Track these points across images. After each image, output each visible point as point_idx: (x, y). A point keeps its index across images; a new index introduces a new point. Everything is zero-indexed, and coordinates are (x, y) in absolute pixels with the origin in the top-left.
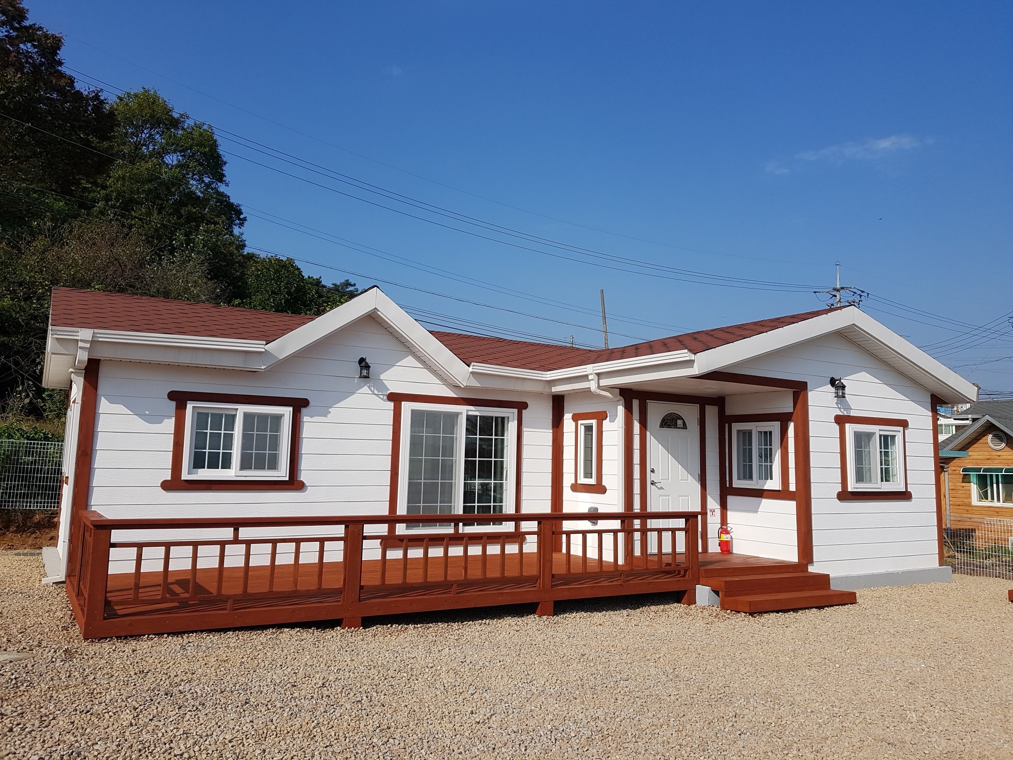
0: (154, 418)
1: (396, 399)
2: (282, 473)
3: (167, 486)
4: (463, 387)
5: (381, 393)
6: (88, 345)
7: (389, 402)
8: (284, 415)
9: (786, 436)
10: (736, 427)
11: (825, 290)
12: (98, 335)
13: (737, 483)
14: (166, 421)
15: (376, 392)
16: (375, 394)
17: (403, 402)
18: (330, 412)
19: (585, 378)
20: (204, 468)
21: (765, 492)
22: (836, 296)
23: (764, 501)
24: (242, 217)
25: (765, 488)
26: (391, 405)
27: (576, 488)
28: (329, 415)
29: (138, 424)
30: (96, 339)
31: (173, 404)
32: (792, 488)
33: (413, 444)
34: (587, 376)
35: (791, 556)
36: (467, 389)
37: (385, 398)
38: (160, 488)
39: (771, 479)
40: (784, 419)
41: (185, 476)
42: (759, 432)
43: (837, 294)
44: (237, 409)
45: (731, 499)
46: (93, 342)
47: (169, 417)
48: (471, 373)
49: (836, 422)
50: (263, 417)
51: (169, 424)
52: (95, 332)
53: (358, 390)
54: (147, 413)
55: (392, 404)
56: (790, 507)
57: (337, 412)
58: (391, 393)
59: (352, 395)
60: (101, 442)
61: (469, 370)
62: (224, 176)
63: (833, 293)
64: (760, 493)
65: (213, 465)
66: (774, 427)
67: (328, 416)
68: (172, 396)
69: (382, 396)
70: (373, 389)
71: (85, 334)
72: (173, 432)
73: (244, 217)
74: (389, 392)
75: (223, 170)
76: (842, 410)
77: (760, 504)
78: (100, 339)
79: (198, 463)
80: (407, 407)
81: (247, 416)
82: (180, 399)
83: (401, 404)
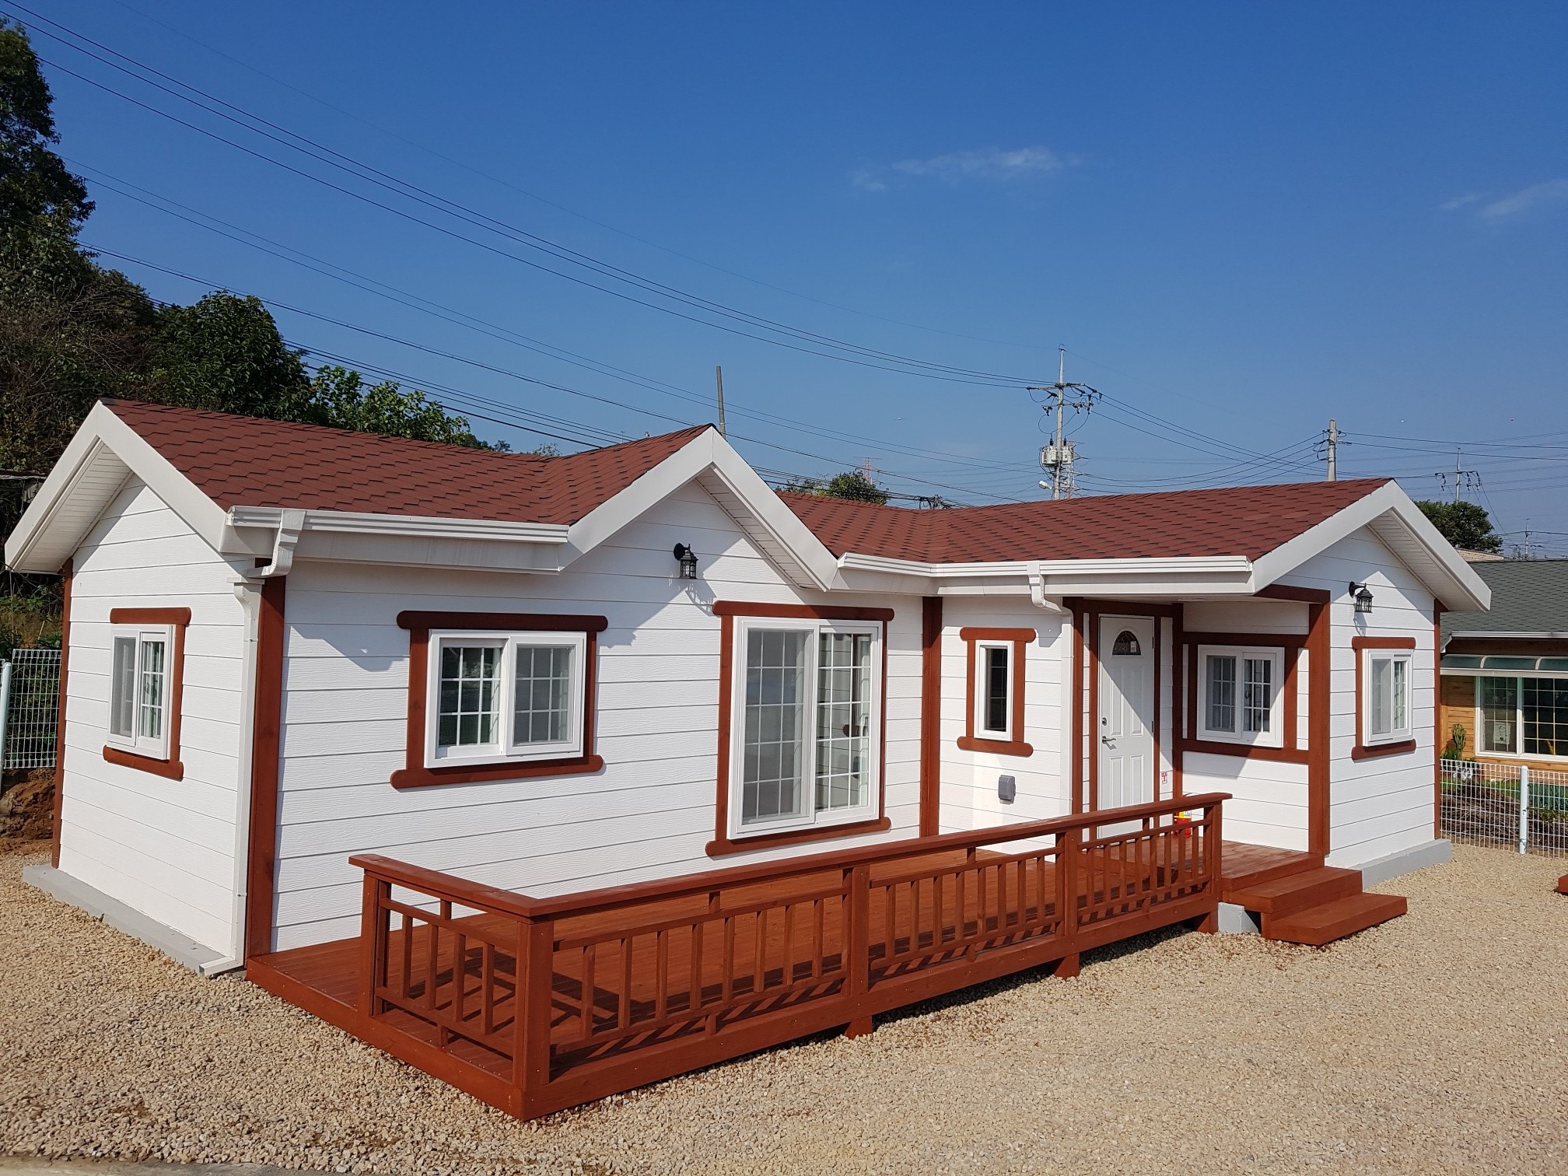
0: (375, 662)
1: (726, 610)
2: (572, 747)
3: (402, 781)
4: (825, 590)
5: (705, 603)
6: (294, 539)
7: (715, 617)
8: (574, 646)
9: (1293, 671)
10: (1205, 651)
11: (1042, 386)
12: (312, 521)
13: (1203, 734)
14: (395, 664)
15: (698, 601)
16: (696, 605)
17: (735, 618)
18: (634, 637)
19: (1023, 579)
20: (455, 744)
21: (1253, 750)
22: (1055, 395)
23: (1249, 761)
24: (85, 201)
25: (1254, 744)
26: (717, 621)
27: (968, 743)
28: (634, 642)
29: (351, 672)
30: (308, 528)
31: (406, 634)
32: (1303, 744)
33: (752, 685)
34: (1027, 577)
35: (1300, 843)
36: (832, 593)
37: (710, 610)
38: (390, 785)
39: (1267, 729)
40: (1291, 645)
41: (430, 761)
42: (1245, 660)
43: (1060, 393)
44: (506, 640)
45: (1188, 757)
46: (305, 534)
47: (400, 658)
48: (840, 569)
49: (1353, 648)
50: (542, 652)
51: (401, 670)
52: (308, 514)
53: (671, 599)
54: (365, 651)
55: (719, 620)
56: (1300, 773)
57: (646, 636)
58: (719, 603)
59: (664, 607)
60: (294, 709)
61: (837, 565)
62: (51, 123)
63: (1052, 391)
64: (1245, 751)
65: (468, 738)
66: (1276, 655)
67: (632, 643)
68: (406, 620)
69: (705, 608)
70: (693, 597)
71: (290, 519)
72: (407, 685)
73: (90, 203)
74: (715, 600)
75: (48, 112)
76: (1359, 629)
77: (1242, 767)
78: (315, 528)
79: (446, 737)
80: (742, 625)
81: (523, 652)
82: (417, 625)
83: (732, 620)
